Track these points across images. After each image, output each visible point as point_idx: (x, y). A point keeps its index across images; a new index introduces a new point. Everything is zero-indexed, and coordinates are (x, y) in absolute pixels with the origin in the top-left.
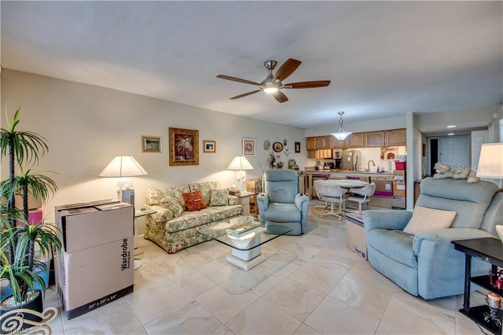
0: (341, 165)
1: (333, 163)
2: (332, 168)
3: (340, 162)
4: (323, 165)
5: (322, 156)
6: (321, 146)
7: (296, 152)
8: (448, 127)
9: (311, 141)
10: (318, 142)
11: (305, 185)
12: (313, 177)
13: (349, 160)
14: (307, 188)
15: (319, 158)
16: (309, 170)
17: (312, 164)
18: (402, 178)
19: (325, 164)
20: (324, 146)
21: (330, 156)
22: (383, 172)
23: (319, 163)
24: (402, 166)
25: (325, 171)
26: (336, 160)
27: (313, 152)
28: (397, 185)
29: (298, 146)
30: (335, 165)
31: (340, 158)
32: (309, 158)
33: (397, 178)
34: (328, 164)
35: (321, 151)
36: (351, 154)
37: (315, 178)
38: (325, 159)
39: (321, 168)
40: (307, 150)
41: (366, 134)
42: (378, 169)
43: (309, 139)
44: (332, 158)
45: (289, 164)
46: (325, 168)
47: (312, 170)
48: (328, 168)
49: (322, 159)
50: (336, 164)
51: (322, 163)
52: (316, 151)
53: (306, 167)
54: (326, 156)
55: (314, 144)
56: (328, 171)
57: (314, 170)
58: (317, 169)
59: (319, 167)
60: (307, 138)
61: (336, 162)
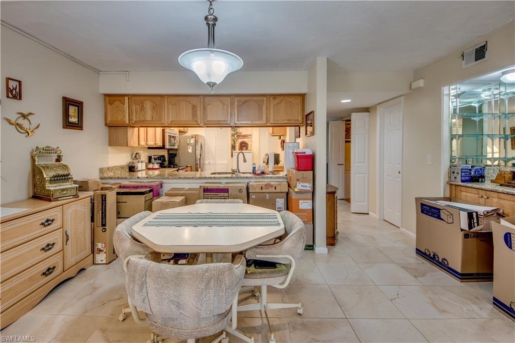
0: (177, 160)
1: (163, 156)
2: (162, 166)
3: (175, 155)
4: (147, 160)
5: (143, 143)
6: (142, 118)
7: (68, 125)
8: (342, 101)
9: (117, 103)
10: (134, 107)
11: (92, 220)
12: (118, 194)
13: (190, 151)
14: (99, 230)
15: (136, 145)
16: (111, 174)
17: (118, 159)
18: (308, 186)
19: (150, 158)
20: (149, 118)
21: (160, 144)
22: (263, 173)
23: (136, 156)
24: (306, 163)
25: (151, 172)
26: (169, 150)
27: (120, 131)
28: (300, 201)
29: (73, 110)
30: (167, 159)
31: (176, 147)
32: (110, 145)
33: (301, 188)
34: (155, 159)
35: (142, 130)
36: (192, 141)
37: (124, 198)
38: (149, 148)
39: (141, 166)
40: (106, 125)
41: (236, 98)
42: (254, 168)
43: (111, 99)
44: (163, 147)
45: (33, 160)
46: (151, 166)
47: (118, 174)
48: (157, 166)
49: (143, 148)
50: (169, 158)
51: (144, 156)
52: (130, 130)
53: (105, 166)
54: (151, 143)
55: (123, 112)
56: (157, 172)
57: (126, 173)
58: (132, 169)
59: (136, 165)
60: (107, 96)
61: (170, 155)
